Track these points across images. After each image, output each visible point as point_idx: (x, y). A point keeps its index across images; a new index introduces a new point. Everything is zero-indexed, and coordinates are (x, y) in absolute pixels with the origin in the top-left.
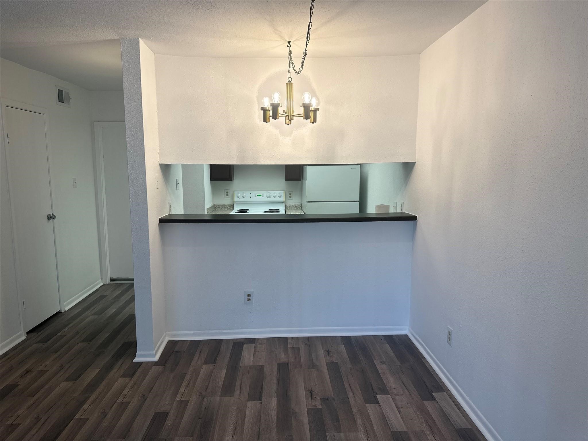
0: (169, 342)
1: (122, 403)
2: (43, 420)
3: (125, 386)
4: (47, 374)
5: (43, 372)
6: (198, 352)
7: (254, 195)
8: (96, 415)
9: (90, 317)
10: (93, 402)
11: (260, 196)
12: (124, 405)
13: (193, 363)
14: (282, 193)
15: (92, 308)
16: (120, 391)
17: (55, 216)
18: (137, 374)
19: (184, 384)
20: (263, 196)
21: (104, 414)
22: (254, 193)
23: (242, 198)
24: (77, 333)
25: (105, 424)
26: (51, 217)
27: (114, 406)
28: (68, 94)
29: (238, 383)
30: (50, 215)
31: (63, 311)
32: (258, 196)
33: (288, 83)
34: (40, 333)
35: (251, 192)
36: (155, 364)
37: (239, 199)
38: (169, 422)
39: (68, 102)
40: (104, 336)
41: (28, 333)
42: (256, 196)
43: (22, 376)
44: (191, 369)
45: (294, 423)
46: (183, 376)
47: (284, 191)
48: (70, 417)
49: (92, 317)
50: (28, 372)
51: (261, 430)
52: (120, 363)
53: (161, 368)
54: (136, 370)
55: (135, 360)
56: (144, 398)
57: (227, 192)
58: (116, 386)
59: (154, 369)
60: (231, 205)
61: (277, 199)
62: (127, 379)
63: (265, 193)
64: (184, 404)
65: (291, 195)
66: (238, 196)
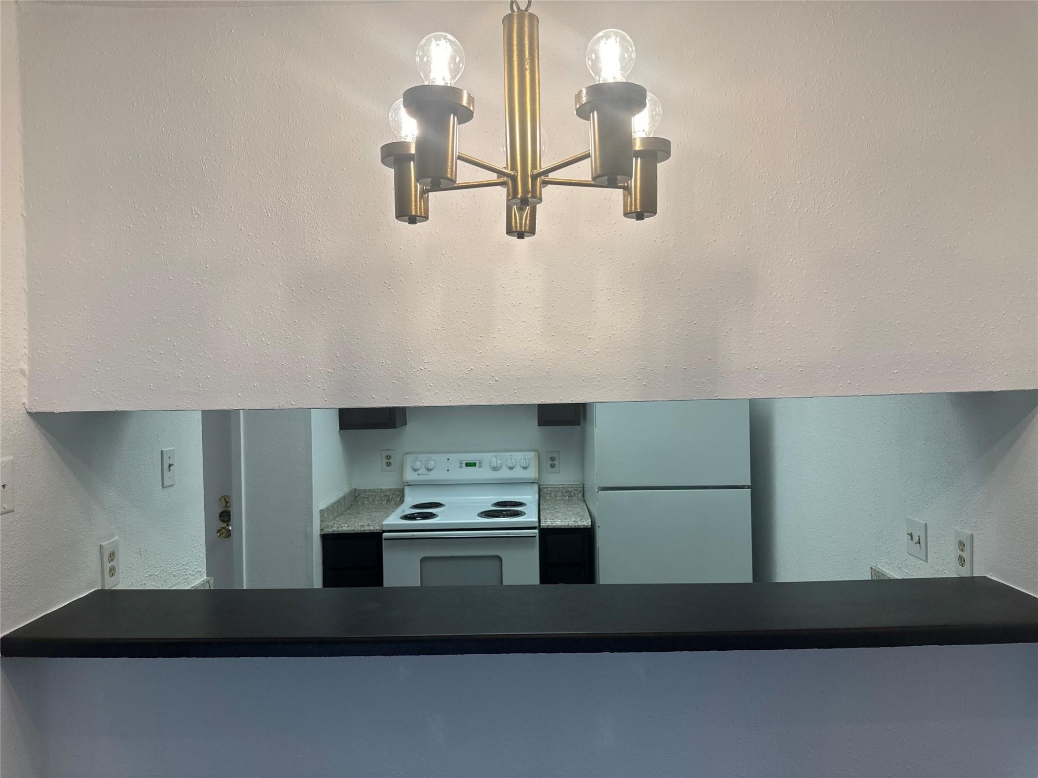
7: (457, 465)
11: (474, 465)
14: (531, 458)
20: (480, 467)
22: (456, 458)
23: (426, 472)
32: (467, 465)
33: (510, 17)
35: (448, 456)
37: (418, 474)
42: (461, 467)
47: (535, 451)
57: (388, 457)
60: (398, 490)
61: (518, 474)
63: (488, 458)
65: (554, 462)
66: (416, 467)
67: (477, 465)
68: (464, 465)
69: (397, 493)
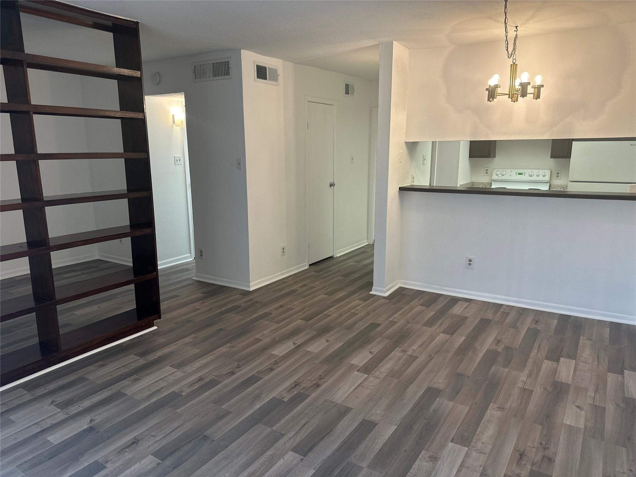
0: (400, 288)
1: (354, 313)
2: (305, 310)
3: (359, 305)
4: (314, 289)
5: (313, 287)
6: (419, 298)
7: (515, 174)
8: (336, 315)
9: (351, 263)
10: (336, 308)
11: (522, 174)
12: (355, 314)
13: (412, 303)
14: (548, 173)
15: (355, 258)
16: (355, 307)
17: (335, 184)
18: (369, 301)
19: (399, 313)
20: (524, 175)
21: (341, 315)
22: (515, 171)
23: (501, 176)
24: (340, 270)
25: (339, 320)
26: (332, 185)
27: (348, 314)
28: (353, 87)
29: (440, 322)
30: (331, 183)
31: (335, 257)
32: (519, 174)
33: (512, 65)
34: (317, 267)
35: (511, 170)
36: (385, 298)
37: (498, 177)
38: (379, 329)
39: (353, 94)
40: (357, 275)
41: (310, 265)
42: (516, 175)
43: (301, 287)
44: (408, 306)
45: (470, 353)
46: (401, 309)
47: (550, 170)
48: (322, 312)
49: (352, 263)
50: (304, 285)
51: (442, 349)
52: (361, 292)
53: (387, 301)
54: (370, 298)
55: (371, 293)
56: (368, 314)
57: (487, 170)
58: (354, 303)
59: (382, 300)
61: (541, 178)
62: (362, 302)
63: (528, 172)
64: (394, 323)
65: (559, 175)
66: (497, 174)
67: (523, 174)
68: (518, 174)
69: (489, 184)
